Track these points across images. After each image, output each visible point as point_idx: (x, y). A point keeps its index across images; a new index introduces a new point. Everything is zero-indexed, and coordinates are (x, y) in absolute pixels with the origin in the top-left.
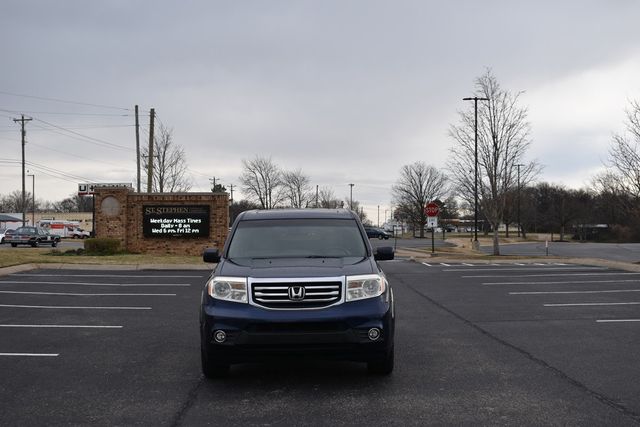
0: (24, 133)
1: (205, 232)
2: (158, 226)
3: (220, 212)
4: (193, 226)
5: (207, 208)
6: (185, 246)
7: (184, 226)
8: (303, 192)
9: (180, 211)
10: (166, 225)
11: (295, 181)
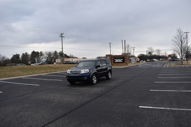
0: (110, 45)
1: (124, 61)
2: (116, 61)
3: (126, 58)
4: (122, 61)
5: (124, 57)
6: (120, 64)
7: (120, 61)
8: (160, 53)
9: (119, 58)
10: (117, 61)
11: (158, 51)
